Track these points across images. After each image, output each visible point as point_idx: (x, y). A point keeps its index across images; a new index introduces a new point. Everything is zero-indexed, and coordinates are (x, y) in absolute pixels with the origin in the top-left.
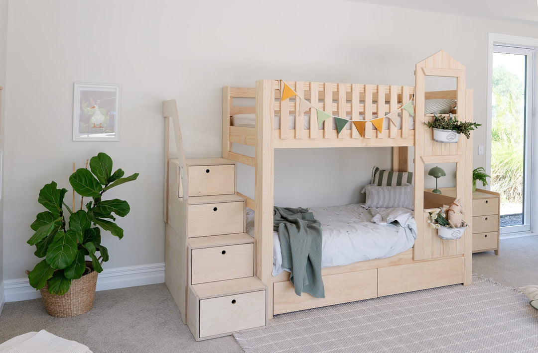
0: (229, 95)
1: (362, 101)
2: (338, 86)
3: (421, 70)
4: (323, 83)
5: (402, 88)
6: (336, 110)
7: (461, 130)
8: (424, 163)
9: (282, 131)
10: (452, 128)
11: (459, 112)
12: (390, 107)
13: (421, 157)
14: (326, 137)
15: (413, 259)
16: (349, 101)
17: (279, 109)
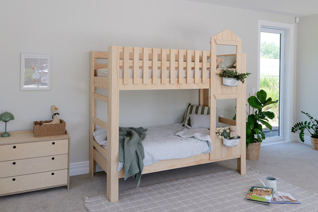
0: (94, 56)
1: (177, 60)
2: (161, 50)
3: (214, 41)
4: (151, 49)
5: (202, 52)
6: (160, 66)
7: (239, 78)
8: (216, 99)
9: (124, 79)
10: (233, 77)
11: (237, 67)
12: (194, 64)
13: (214, 95)
14: (153, 83)
15: (209, 159)
16: (169, 60)
17: (122, 65)
